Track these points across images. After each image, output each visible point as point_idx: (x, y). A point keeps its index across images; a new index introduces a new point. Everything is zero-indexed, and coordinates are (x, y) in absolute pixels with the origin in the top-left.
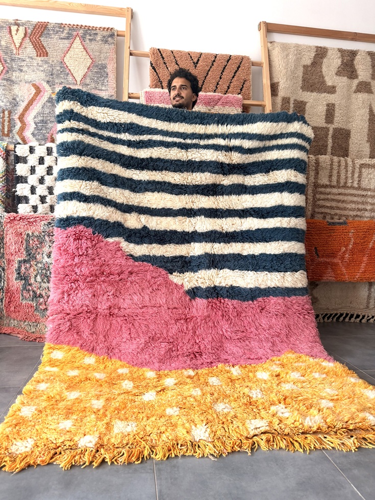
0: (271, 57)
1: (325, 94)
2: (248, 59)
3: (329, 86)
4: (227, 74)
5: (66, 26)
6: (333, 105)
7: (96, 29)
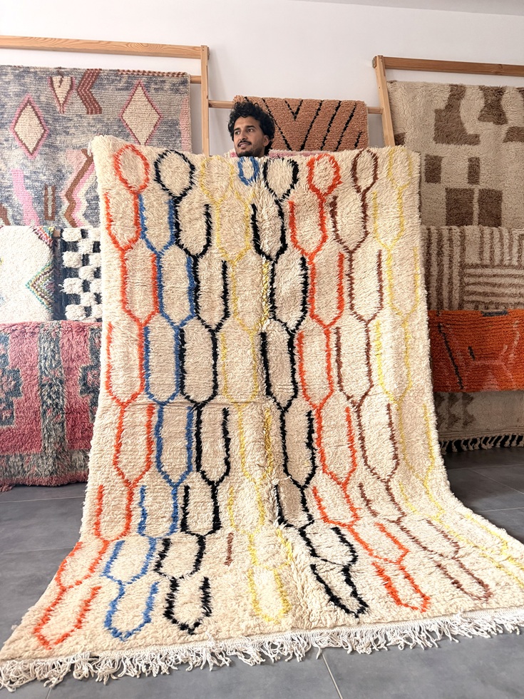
0: (392, 101)
1: (466, 145)
2: (363, 104)
3: (470, 135)
4: (338, 125)
5: (124, 73)
6: (478, 159)
7: (163, 76)
